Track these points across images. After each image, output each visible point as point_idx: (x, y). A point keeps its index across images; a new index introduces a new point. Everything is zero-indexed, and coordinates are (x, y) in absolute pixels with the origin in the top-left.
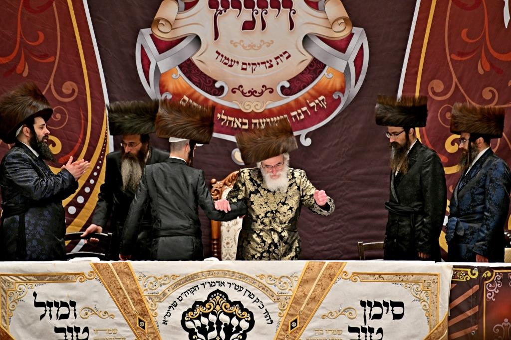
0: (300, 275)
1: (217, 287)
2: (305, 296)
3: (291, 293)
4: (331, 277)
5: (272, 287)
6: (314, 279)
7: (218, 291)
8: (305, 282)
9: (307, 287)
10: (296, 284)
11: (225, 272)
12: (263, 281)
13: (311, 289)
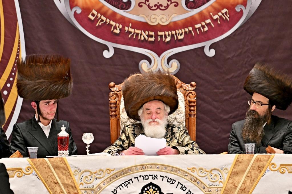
0: (230, 168)
1: (150, 180)
2: (236, 187)
3: (221, 185)
4: (260, 169)
5: (203, 180)
6: (244, 171)
7: (151, 184)
8: (234, 174)
9: (237, 178)
10: (226, 176)
11: (158, 166)
12: (195, 174)
13: (241, 180)
